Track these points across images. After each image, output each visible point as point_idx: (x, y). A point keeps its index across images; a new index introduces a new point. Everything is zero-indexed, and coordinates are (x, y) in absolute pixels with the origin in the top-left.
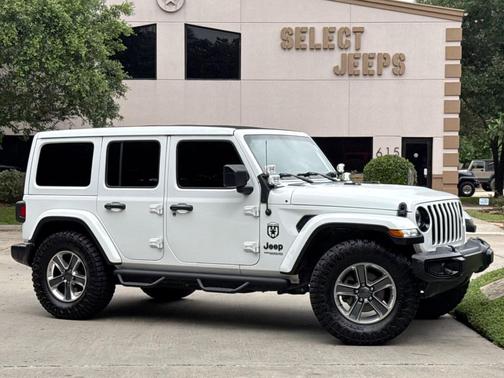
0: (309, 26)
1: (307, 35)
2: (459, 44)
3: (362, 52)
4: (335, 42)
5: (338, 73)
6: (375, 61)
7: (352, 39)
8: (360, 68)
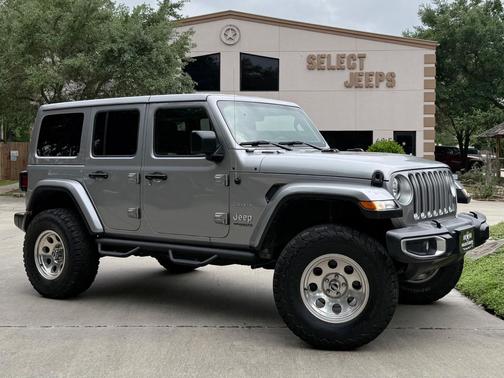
0: (327, 53)
1: (326, 60)
2: (434, 65)
3: (364, 71)
4: (345, 64)
5: (348, 86)
6: (374, 78)
7: (357, 62)
8: (363, 82)
